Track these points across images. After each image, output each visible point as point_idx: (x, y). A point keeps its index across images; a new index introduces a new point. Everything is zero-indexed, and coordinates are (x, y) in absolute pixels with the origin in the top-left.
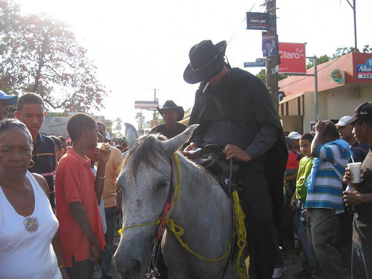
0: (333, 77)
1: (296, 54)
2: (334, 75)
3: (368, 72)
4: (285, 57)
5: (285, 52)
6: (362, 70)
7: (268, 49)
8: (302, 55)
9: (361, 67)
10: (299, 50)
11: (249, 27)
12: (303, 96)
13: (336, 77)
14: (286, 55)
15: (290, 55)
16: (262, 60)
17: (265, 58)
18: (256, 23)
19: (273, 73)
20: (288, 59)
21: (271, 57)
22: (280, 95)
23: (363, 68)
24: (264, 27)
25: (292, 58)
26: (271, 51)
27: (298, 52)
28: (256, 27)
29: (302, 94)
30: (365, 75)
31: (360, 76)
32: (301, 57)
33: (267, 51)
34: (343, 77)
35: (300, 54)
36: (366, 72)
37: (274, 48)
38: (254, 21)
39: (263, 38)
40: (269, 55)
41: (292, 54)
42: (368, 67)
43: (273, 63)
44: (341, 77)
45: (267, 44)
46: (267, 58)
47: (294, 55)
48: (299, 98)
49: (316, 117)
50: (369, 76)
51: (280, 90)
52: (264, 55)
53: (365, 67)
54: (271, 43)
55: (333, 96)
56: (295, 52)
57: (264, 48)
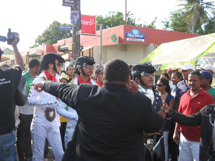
0: (112, 39)
1: (90, 22)
2: (113, 38)
3: (132, 37)
4: (83, 24)
5: (83, 20)
6: (129, 36)
7: (75, 19)
8: (94, 23)
9: (128, 34)
10: (92, 20)
11: (64, 5)
12: (92, 48)
13: (114, 39)
14: (85, 23)
15: (86, 23)
16: (70, 25)
17: (72, 24)
18: (68, 2)
19: (77, 34)
20: (85, 25)
21: (76, 24)
22: (81, 48)
23: (130, 35)
24: (73, 6)
25: (88, 24)
26: (76, 20)
27: (91, 21)
28: (68, 5)
29: (92, 47)
30: (130, 39)
31: (128, 39)
32: (93, 24)
33: (74, 20)
34: (118, 39)
35: (92, 22)
36: (131, 37)
37: (78, 19)
38: (67, 1)
39: (71, 12)
40: (75, 23)
41: (88, 22)
42: (132, 34)
43: (77, 28)
44: (117, 39)
45: (74, 16)
46: (73, 25)
47: (88, 23)
48: (90, 49)
49: (100, 62)
50: (133, 40)
51: (81, 45)
52: (72, 22)
53: (130, 34)
54: (76, 15)
55: (110, 49)
56: (90, 21)
57: (72, 18)
